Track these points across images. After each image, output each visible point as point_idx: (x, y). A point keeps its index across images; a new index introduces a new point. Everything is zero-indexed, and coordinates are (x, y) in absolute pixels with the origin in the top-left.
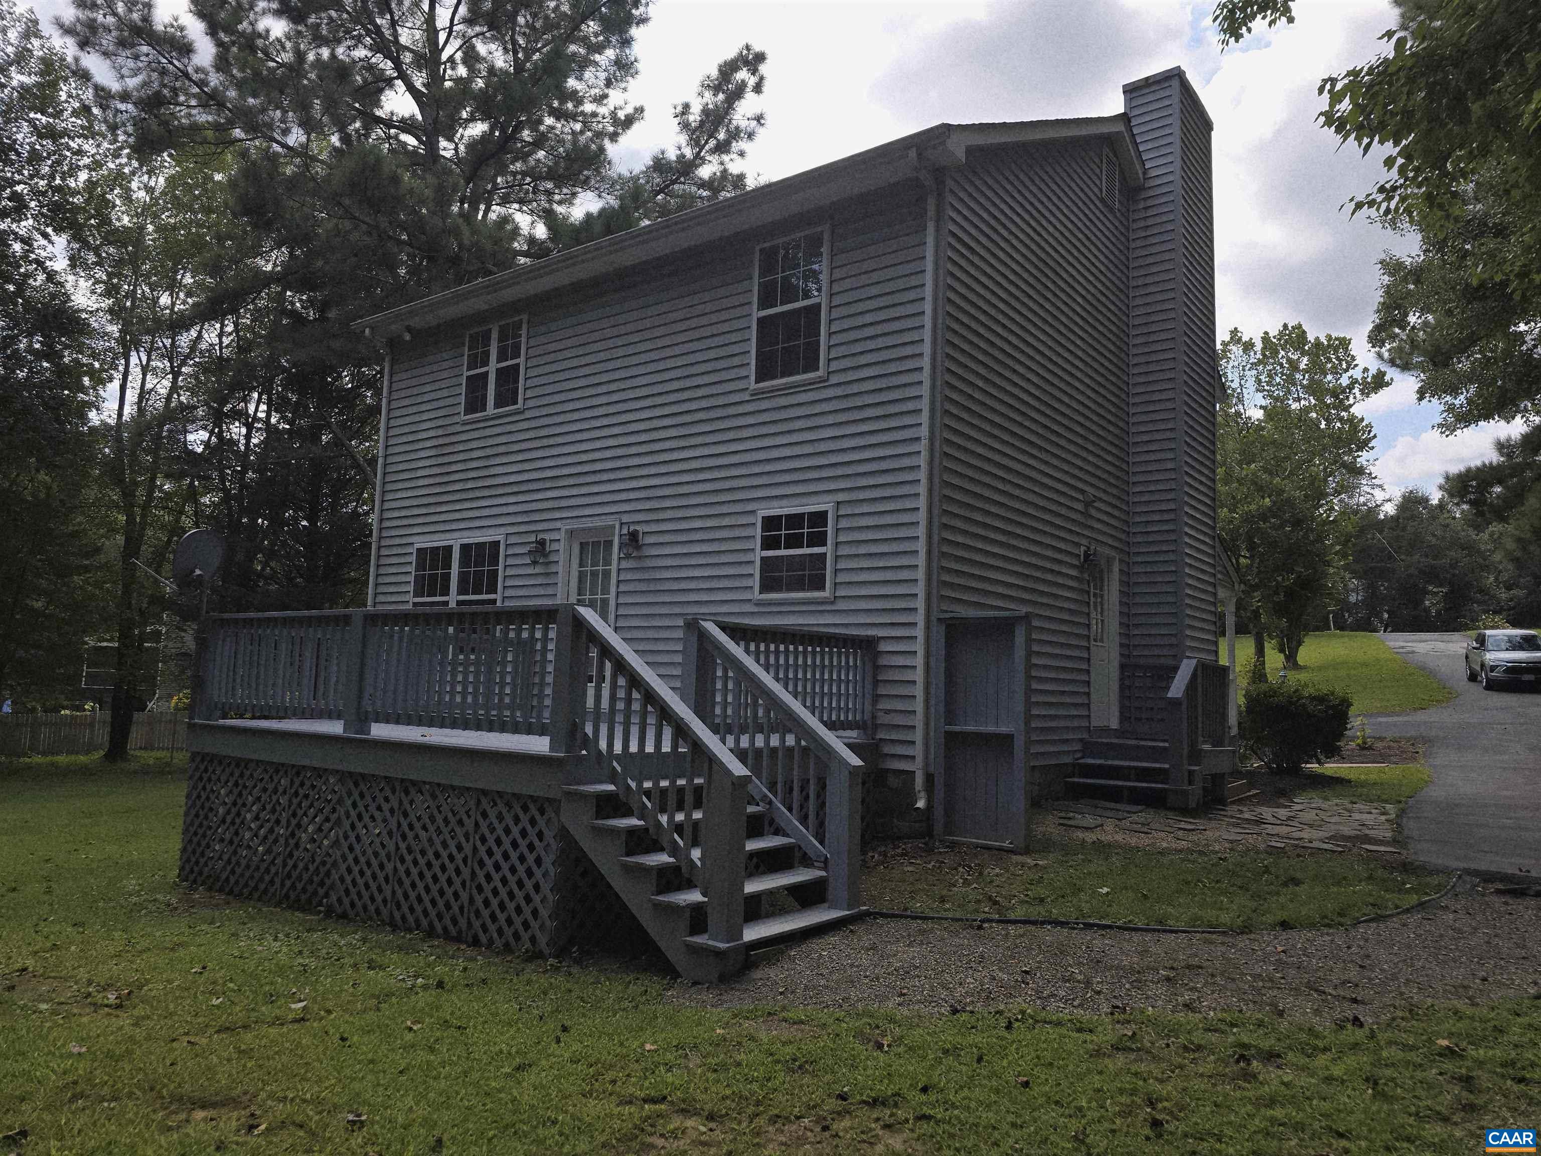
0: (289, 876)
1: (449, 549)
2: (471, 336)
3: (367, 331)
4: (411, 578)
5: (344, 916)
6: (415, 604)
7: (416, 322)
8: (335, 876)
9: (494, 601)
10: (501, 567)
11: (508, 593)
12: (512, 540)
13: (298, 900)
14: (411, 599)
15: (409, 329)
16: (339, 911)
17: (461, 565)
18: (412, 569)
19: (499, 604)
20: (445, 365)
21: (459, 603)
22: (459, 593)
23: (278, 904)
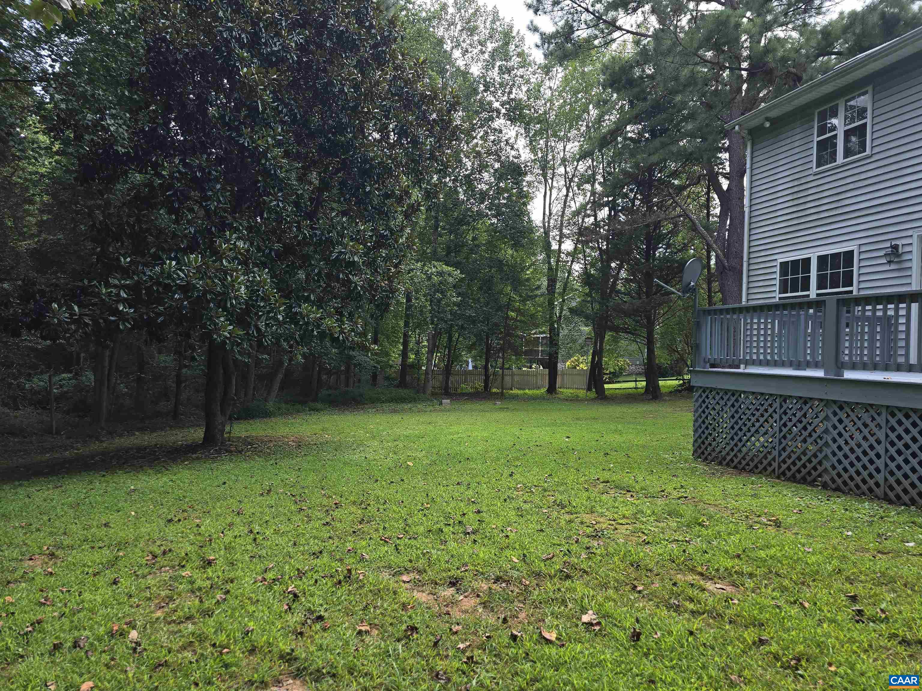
0: (784, 462)
1: (807, 261)
2: (819, 113)
3: (737, 128)
4: (777, 282)
5: (837, 489)
6: (780, 299)
7: (773, 114)
8: (827, 464)
9: (851, 292)
10: (855, 269)
11: (862, 285)
12: (863, 249)
13: (794, 476)
14: (778, 296)
15: (767, 119)
16: (833, 486)
17: (819, 269)
18: (777, 276)
19: (854, 293)
20: (798, 137)
21: (818, 295)
22: (819, 288)
23: (778, 478)
